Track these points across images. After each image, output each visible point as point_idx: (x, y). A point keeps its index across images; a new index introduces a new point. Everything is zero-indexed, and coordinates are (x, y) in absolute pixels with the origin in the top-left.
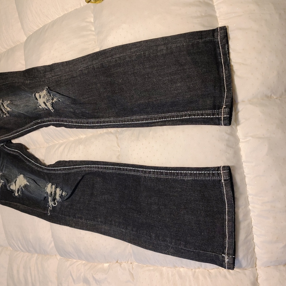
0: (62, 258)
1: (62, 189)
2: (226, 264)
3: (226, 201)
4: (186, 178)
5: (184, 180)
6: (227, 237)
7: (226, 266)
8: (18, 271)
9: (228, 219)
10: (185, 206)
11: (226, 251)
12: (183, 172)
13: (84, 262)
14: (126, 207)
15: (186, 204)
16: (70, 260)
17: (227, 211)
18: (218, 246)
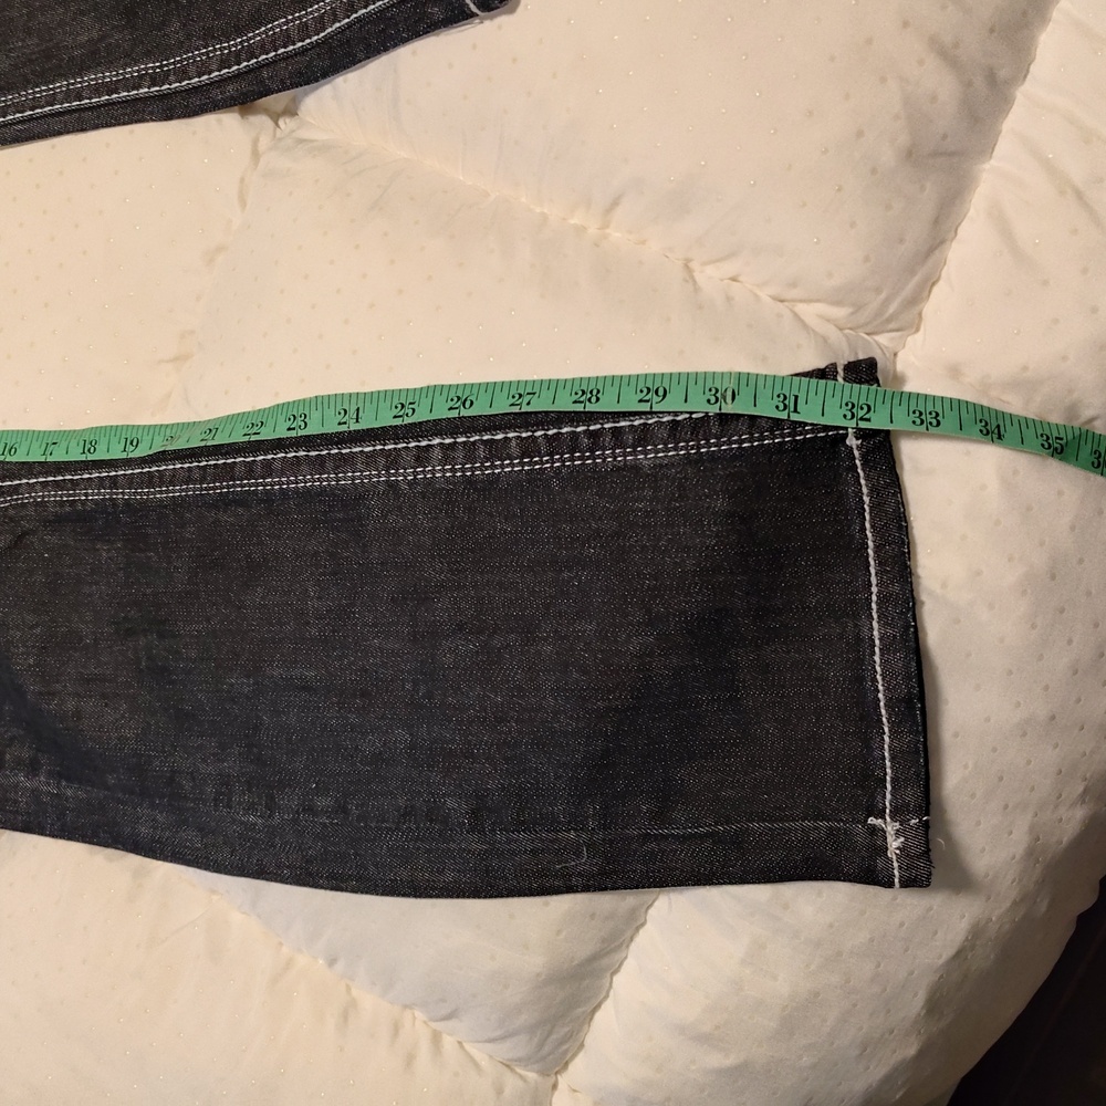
2: (896, 864)
3: (870, 543)
4: (647, 457)
5: (635, 468)
6: (886, 729)
7: (896, 872)
9: (880, 639)
10: (649, 611)
11: (888, 796)
12: (628, 423)
14: (256, 683)
15: (656, 596)
17: (874, 598)
18: (838, 781)
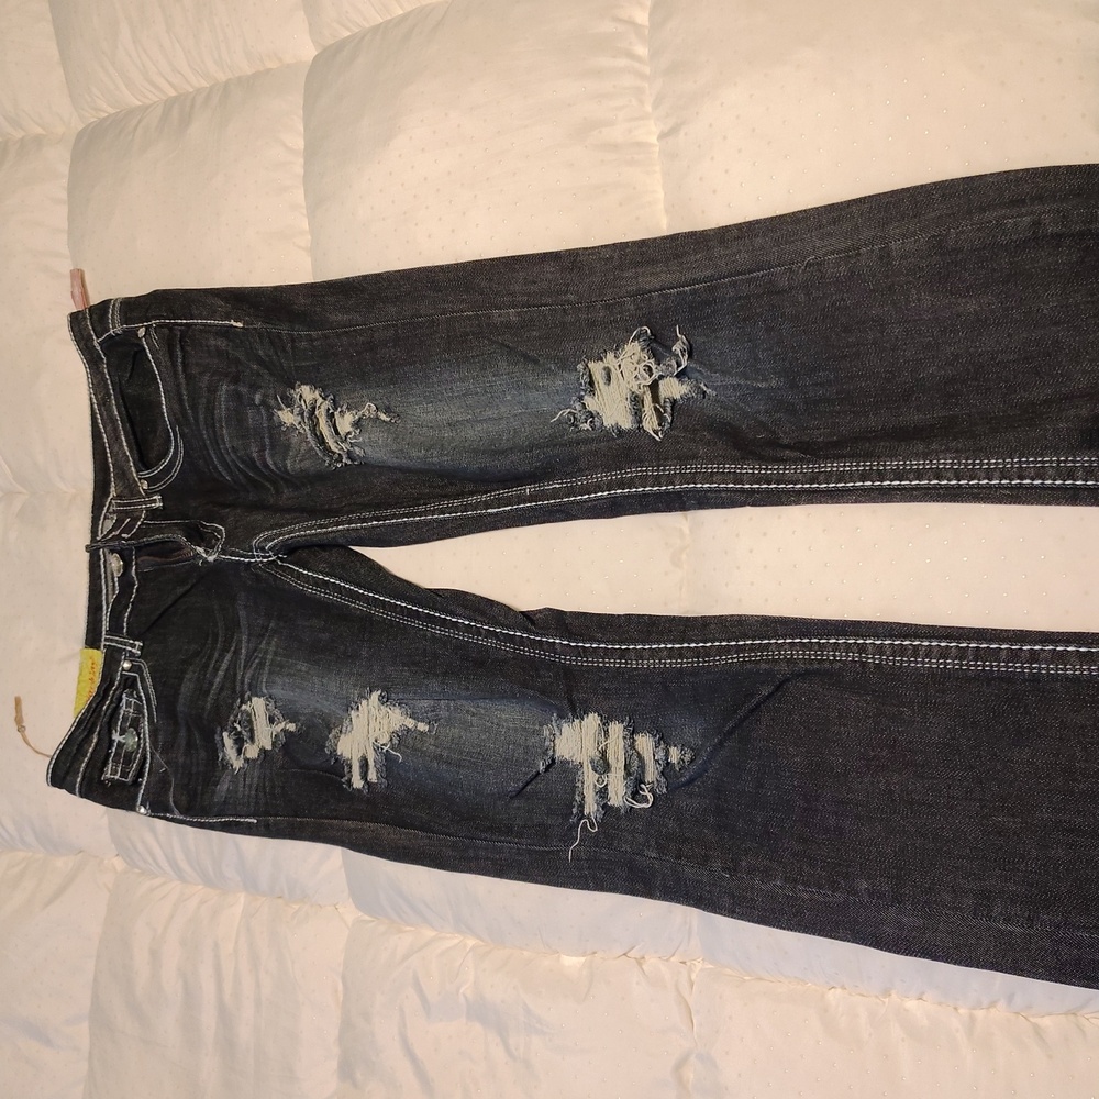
0: (367, 918)
1: (663, 739)
8: (155, 954)
13: (471, 942)
16: (408, 928)
